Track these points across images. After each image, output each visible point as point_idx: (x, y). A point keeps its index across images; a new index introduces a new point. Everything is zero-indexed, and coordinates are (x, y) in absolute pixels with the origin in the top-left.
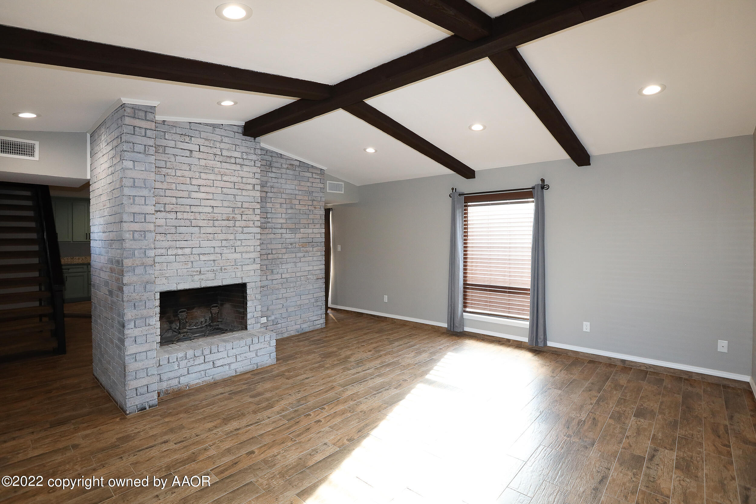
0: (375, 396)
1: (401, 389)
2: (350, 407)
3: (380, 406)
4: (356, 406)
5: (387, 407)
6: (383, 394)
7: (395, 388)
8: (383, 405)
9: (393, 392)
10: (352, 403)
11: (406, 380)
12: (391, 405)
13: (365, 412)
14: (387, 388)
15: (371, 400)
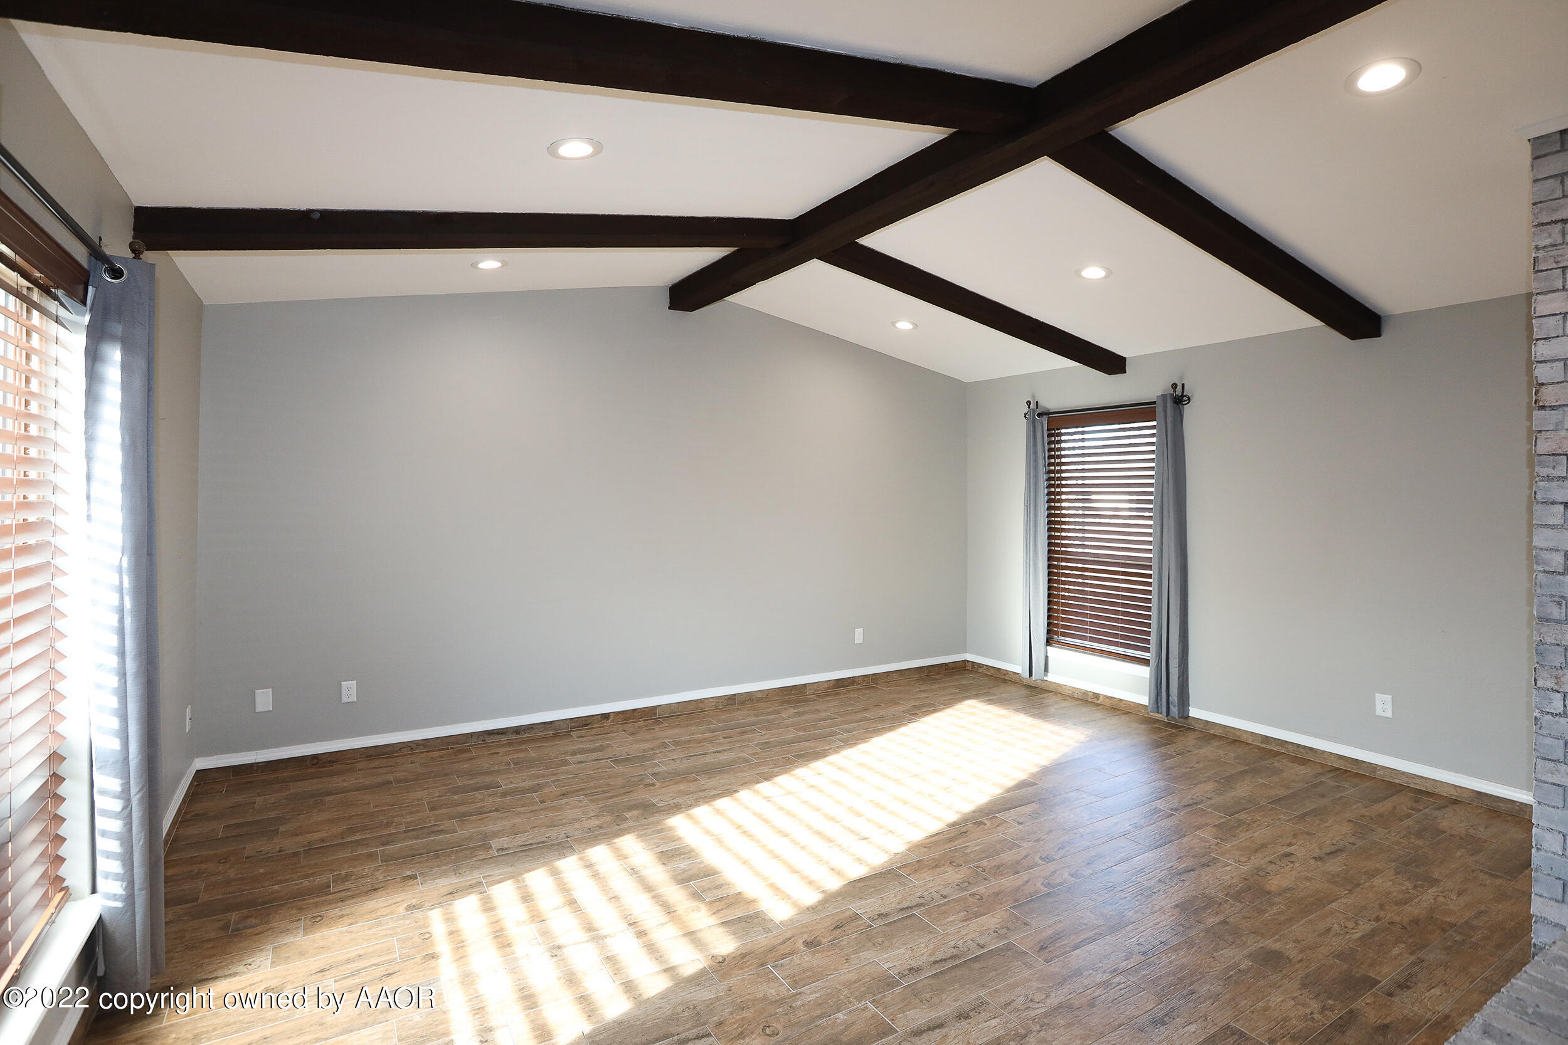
0: (921, 901)
1: (843, 912)
2: (985, 879)
3: (915, 871)
4: (970, 880)
5: (899, 868)
6: (899, 903)
7: (856, 917)
8: (908, 873)
9: (866, 907)
10: (981, 889)
11: (810, 944)
12: (890, 872)
13: (950, 863)
14: (880, 922)
15: (932, 890)
